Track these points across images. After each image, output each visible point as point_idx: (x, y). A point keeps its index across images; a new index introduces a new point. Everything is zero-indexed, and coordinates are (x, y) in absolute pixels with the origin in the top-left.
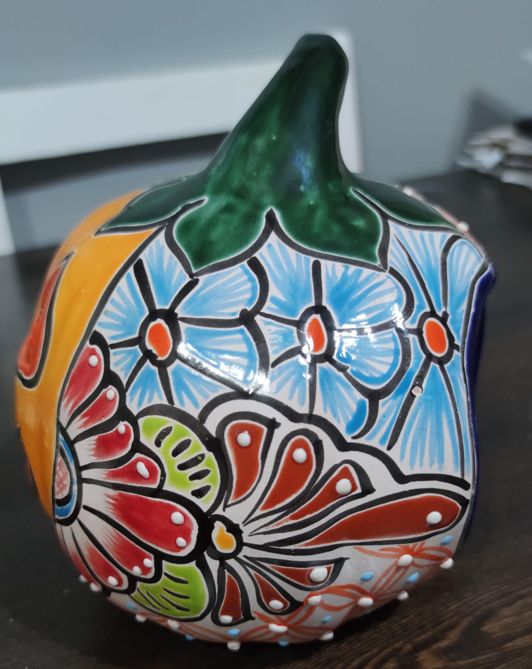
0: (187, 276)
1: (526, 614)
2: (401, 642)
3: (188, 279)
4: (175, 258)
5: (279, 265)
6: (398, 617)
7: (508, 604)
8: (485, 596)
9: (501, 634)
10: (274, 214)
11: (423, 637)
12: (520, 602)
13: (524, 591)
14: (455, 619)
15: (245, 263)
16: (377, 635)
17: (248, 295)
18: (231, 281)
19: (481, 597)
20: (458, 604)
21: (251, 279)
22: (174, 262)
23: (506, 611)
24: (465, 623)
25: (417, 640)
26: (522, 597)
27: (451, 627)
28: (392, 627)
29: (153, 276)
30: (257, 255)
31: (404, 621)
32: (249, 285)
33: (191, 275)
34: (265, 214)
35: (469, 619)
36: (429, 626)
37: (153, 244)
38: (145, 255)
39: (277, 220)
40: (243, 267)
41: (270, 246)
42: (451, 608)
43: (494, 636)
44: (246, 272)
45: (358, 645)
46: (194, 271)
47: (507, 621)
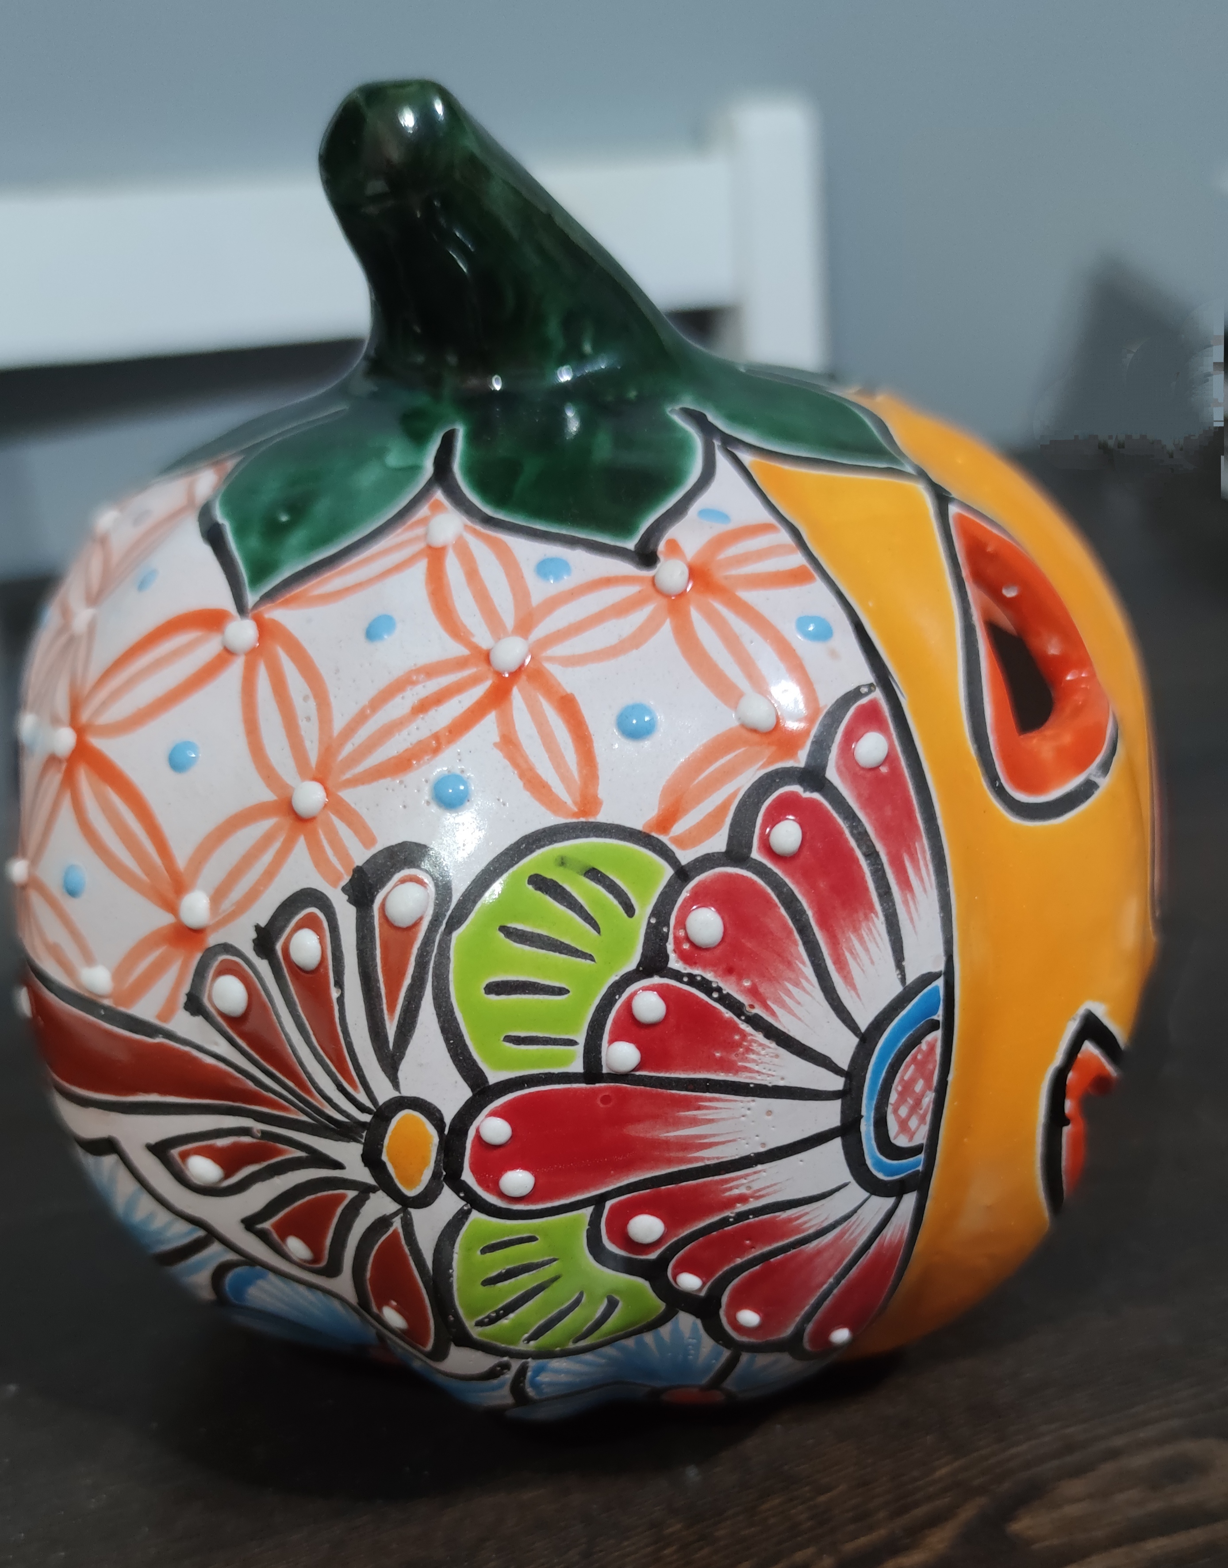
1: (1120, 1498)
2: (810, 1551)
6: (807, 1488)
7: (1078, 1471)
8: (1024, 1447)
9: (1056, 1542)
11: (862, 1541)
12: (1108, 1468)
13: (1118, 1441)
14: (947, 1500)
16: (753, 1529)
19: (1014, 1451)
20: (956, 1464)
23: (1075, 1487)
24: (968, 1512)
25: (849, 1547)
26: (1113, 1454)
27: (934, 1521)
28: (793, 1511)
31: (822, 1499)
35: (981, 1501)
36: (882, 1515)
42: (938, 1474)
43: (1036, 1546)
45: (705, 1551)
47: (1072, 1510)
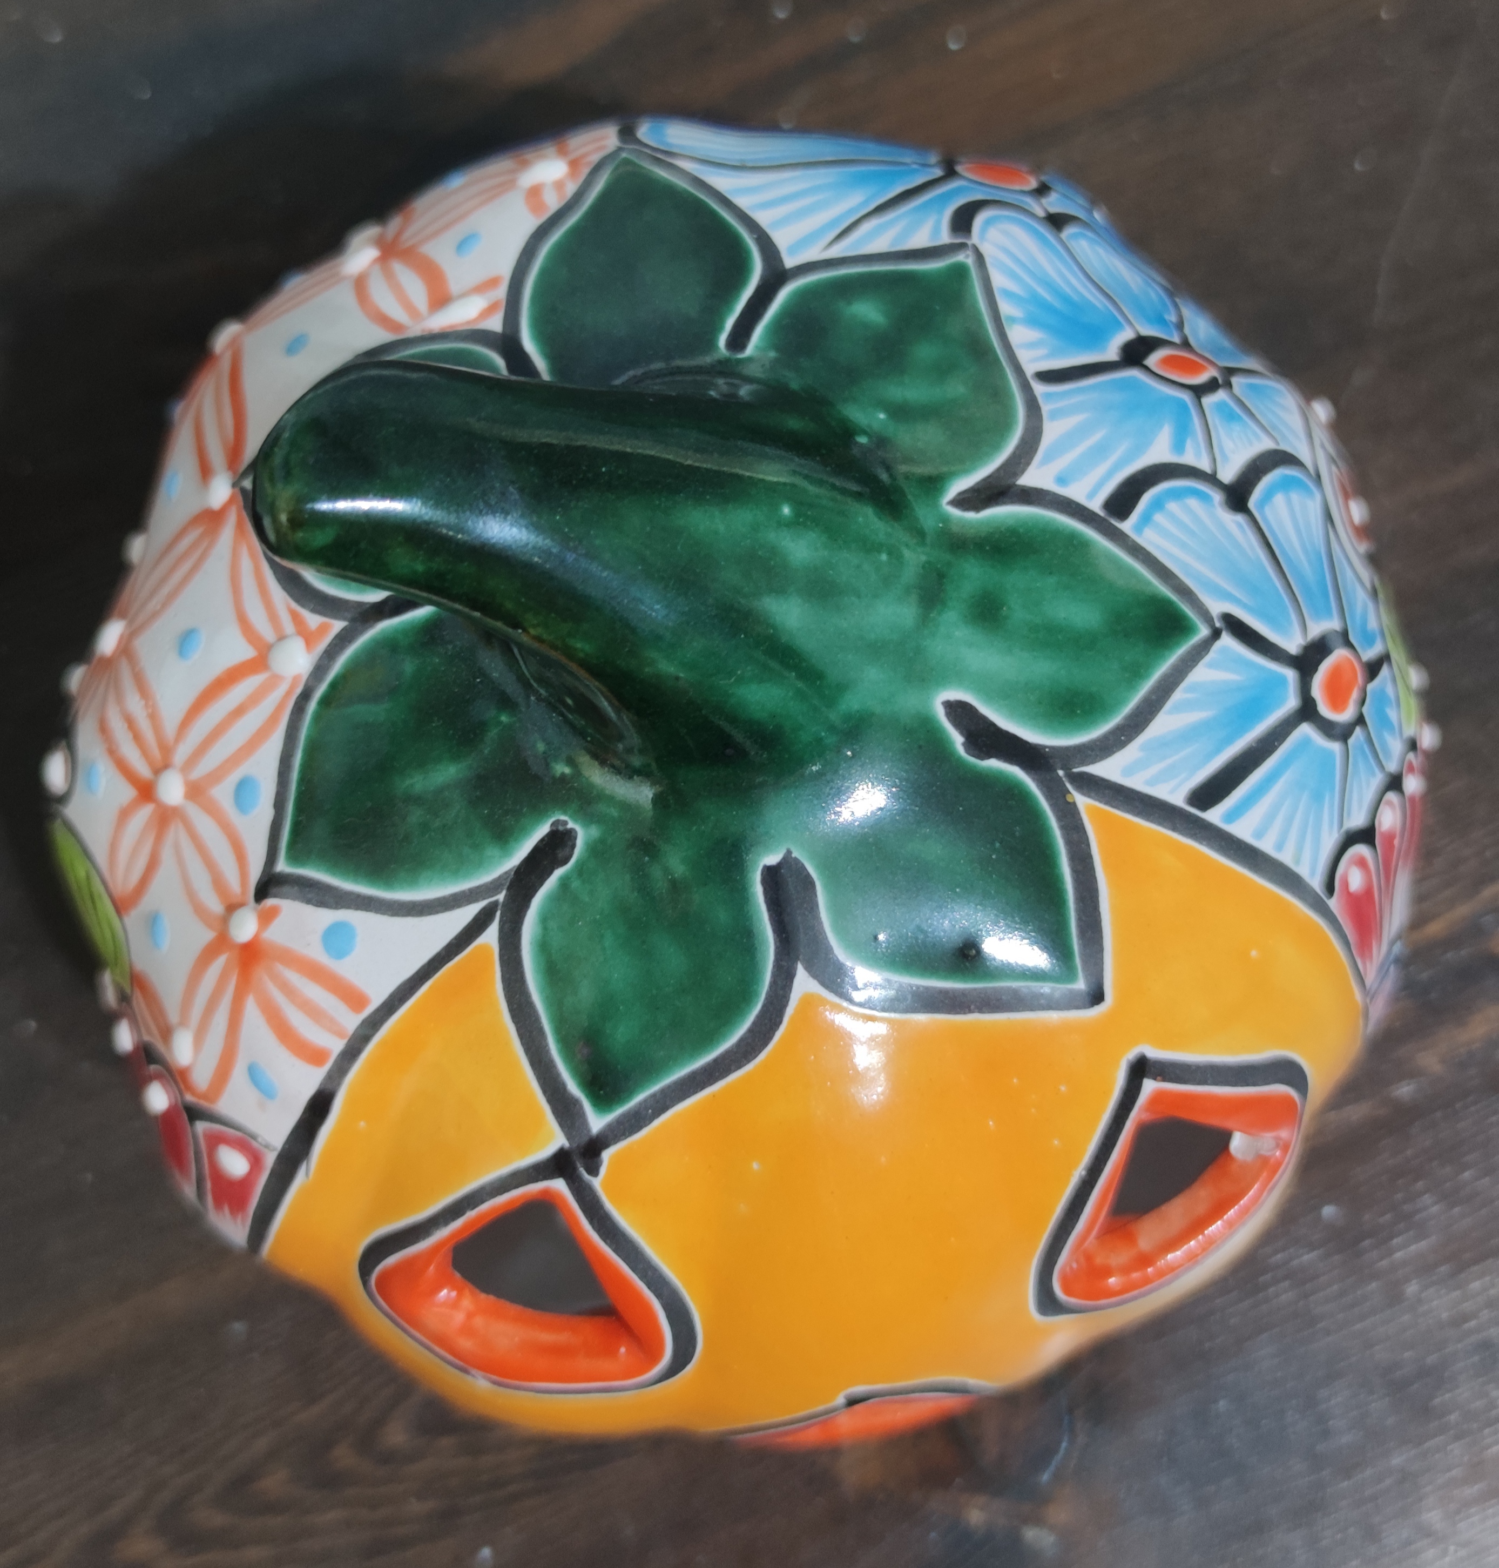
0: (1218, 644)
3: (1227, 641)
4: (1178, 695)
5: (1100, 451)
10: (960, 494)
15: (1126, 526)
17: (1193, 502)
18: (1183, 546)
21: (1158, 505)
22: (1189, 696)
29: (1229, 740)
30: (1096, 505)
32: (1172, 506)
33: (1216, 634)
34: (971, 515)
37: (1136, 783)
38: (1172, 792)
39: (978, 484)
40: (1139, 528)
41: (1061, 480)
44: (1146, 519)
46: (1204, 631)
